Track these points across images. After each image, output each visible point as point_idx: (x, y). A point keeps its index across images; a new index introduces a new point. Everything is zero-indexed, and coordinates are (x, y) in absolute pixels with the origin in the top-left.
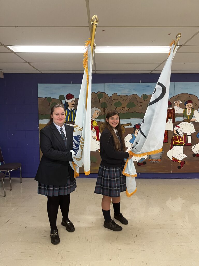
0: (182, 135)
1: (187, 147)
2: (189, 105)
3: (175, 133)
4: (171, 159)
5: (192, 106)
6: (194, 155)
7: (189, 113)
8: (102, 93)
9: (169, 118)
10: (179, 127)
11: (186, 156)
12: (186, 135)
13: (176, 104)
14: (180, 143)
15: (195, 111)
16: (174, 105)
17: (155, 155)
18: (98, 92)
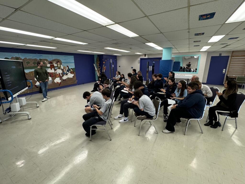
0: (58, 74)
1: (61, 78)
2: (58, 63)
3: (56, 73)
4: (56, 83)
5: (60, 63)
6: (64, 80)
7: (59, 66)
10: (57, 71)
11: (61, 81)
12: (59, 73)
14: (58, 77)
15: (61, 65)
16: (53, 63)
17: (50, 82)
18: (15, 57)
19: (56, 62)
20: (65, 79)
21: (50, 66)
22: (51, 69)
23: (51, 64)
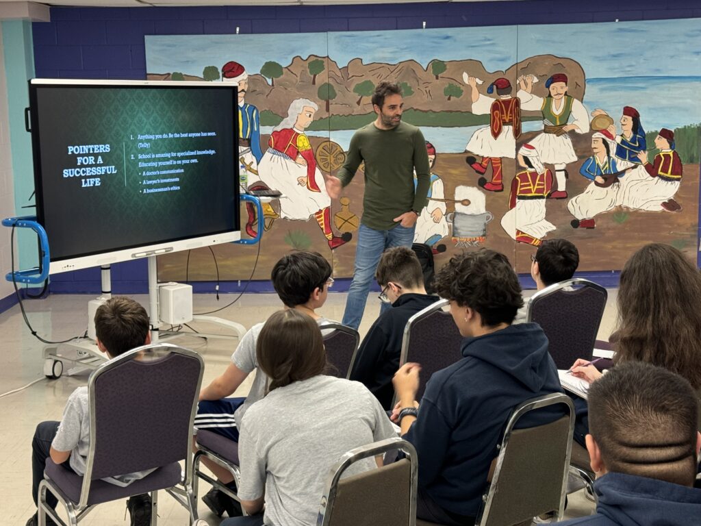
0: (541, 170)
1: (556, 202)
2: (558, 88)
4: (514, 238)
5: (566, 89)
6: (576, 223)
7: (557, 109)
8: (320, 59)
9: (505, 123)
10: (532, 148)
11: (554, 228)
12: (551, 169)
13: (522, 84)
14: (535, 192)
15: (576, 103)
16: (518, 88)
17: (470, 227)
18: (310, 56)
19: (536, 80)
20: (591, 215)
21: (495, 107)
22: (496, 135)
23: (499, 94)
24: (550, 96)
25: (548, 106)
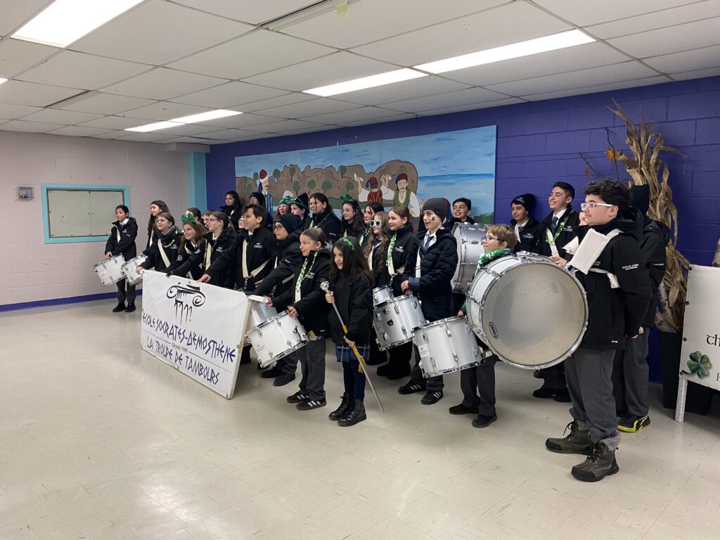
8: (294, 167)
13: (383, 181)
16: (381, 184)
18: (290, 165)
19: (390, 178)
23: (372, 188)
24: (398, 189)
25: (396, 196)
